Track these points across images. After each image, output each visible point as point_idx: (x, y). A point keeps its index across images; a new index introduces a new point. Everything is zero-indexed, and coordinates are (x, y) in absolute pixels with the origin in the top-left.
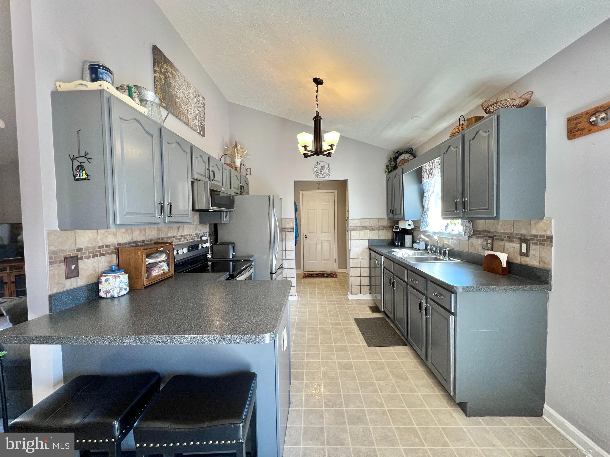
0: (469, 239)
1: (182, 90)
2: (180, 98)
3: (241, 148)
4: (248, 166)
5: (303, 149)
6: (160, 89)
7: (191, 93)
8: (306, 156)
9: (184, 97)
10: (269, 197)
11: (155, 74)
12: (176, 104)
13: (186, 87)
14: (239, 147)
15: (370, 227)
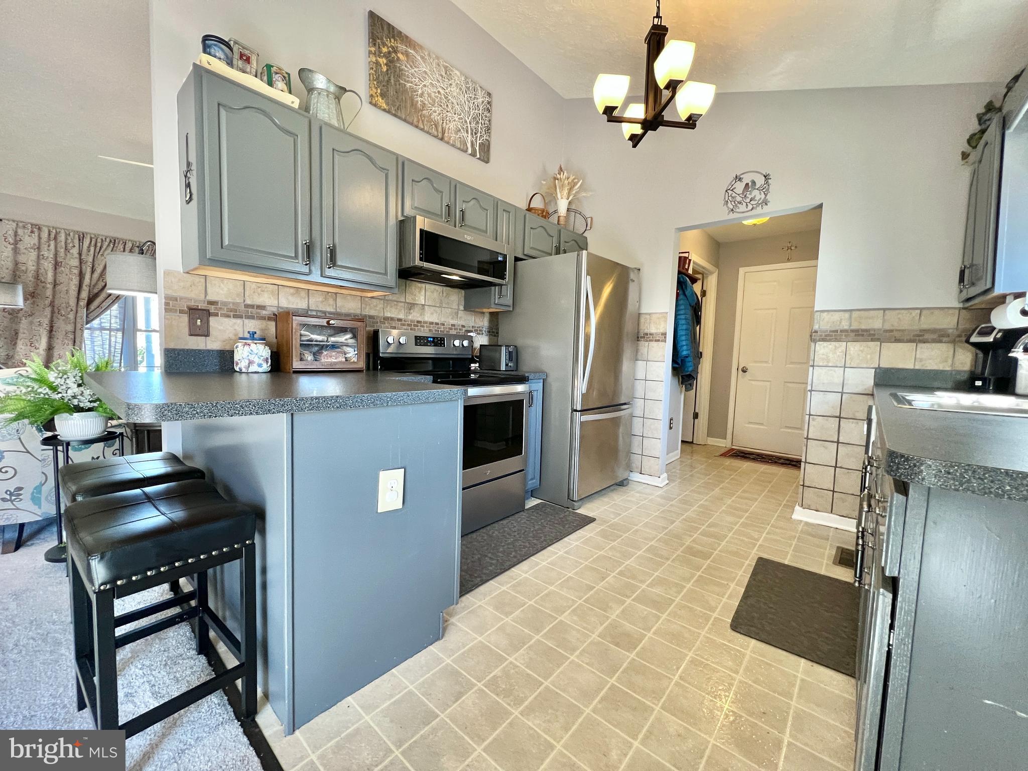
1: (430, 81)
2: (426, 95)
6: (375, 80)
7: (454, 84)
9: (435, 93)
11: (369, 59)
12: (413, 104)
13: (442, 76)
15: (886, 334)
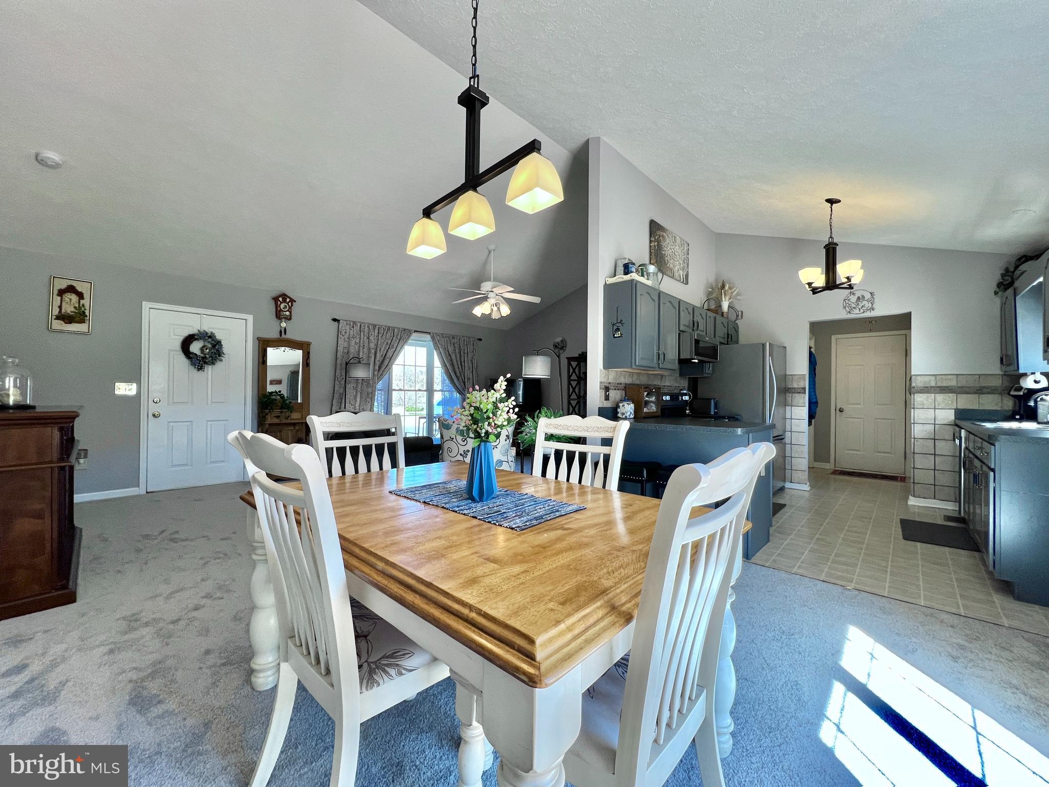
3: (730, 288)
10: (763, 345)
11: (651, 244)
15: (959, 389)
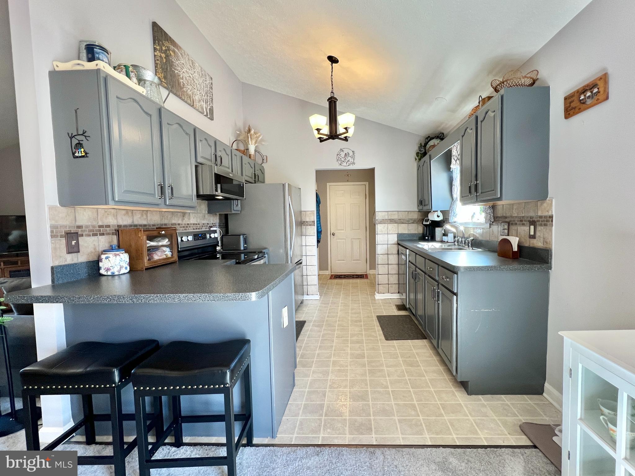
0: (490, 227)
1: (186, 69)
2: (184, 78)
3: (255, 133)
4: (264, 153)
5: (316, 132)
6: (160, 68)
7: (196, 72)
8: (321, 140)
9: (188, 76)
10: (283, 185)
11: (155, 53)
12: (179, 84)
13: (191, 66)
14: (252, 132)
15: (399, 221)
